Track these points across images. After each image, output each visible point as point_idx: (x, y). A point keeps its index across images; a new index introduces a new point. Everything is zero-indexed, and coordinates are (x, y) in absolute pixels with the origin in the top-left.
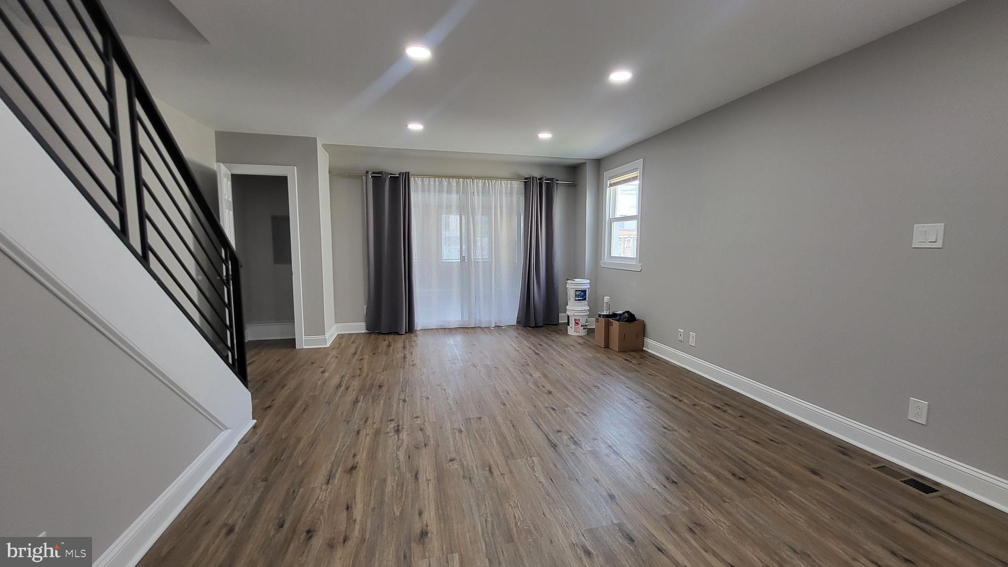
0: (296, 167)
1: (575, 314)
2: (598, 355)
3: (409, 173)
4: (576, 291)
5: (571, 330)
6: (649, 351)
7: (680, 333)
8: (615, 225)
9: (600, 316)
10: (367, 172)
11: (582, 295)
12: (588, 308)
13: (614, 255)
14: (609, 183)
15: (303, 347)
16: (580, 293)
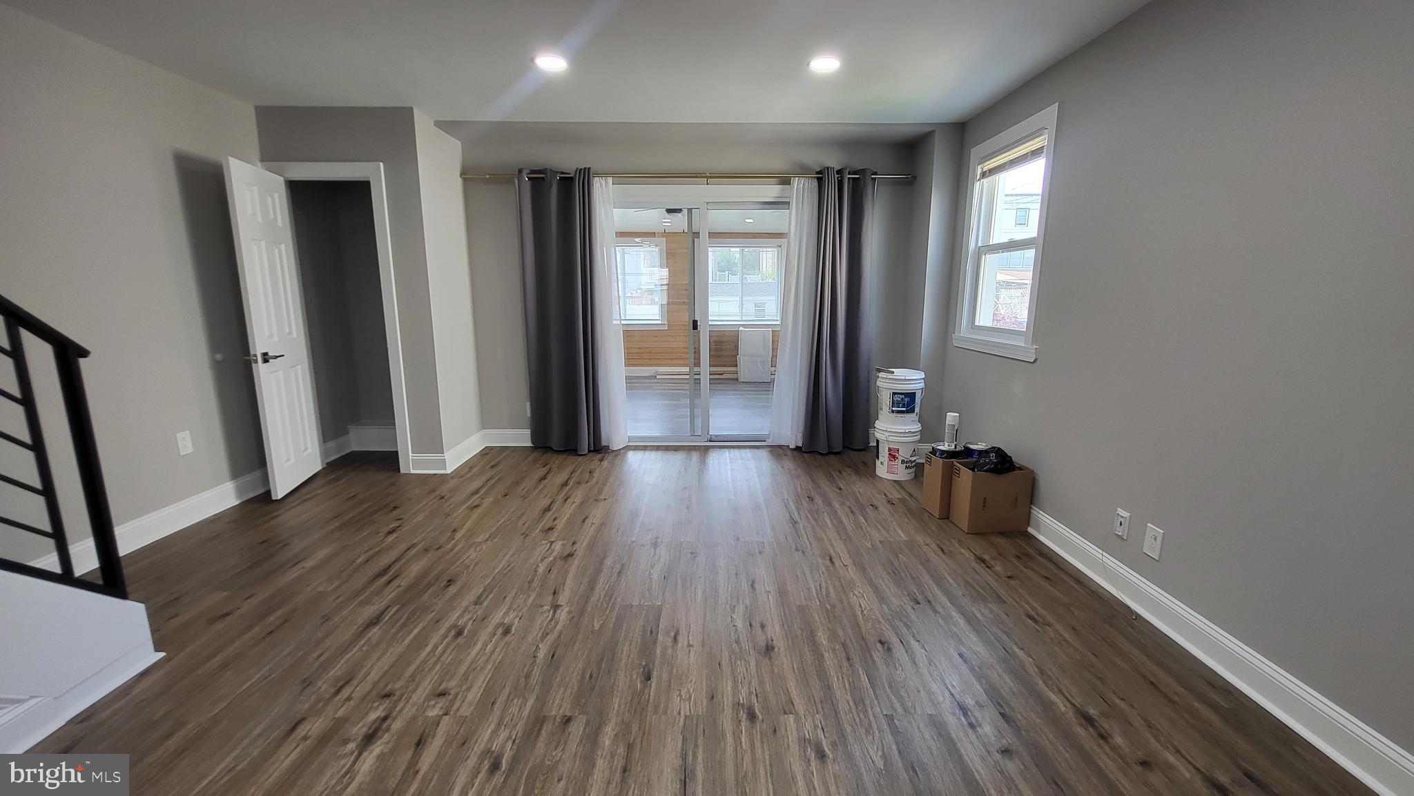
0: (381, 164)
1: (891, 439)
2: (920, 539)
3: (589, 168)
4: (894, 393)
5: (881, 470)
6: (1042, 538)
7: (1122, 520)
8: (989, 261)
9: (934, 452)
10: (520, 171)
11: (905, 402)
13: (981, 324)
14: (979, 171)
15: (412, 470)
16: (902, 399)
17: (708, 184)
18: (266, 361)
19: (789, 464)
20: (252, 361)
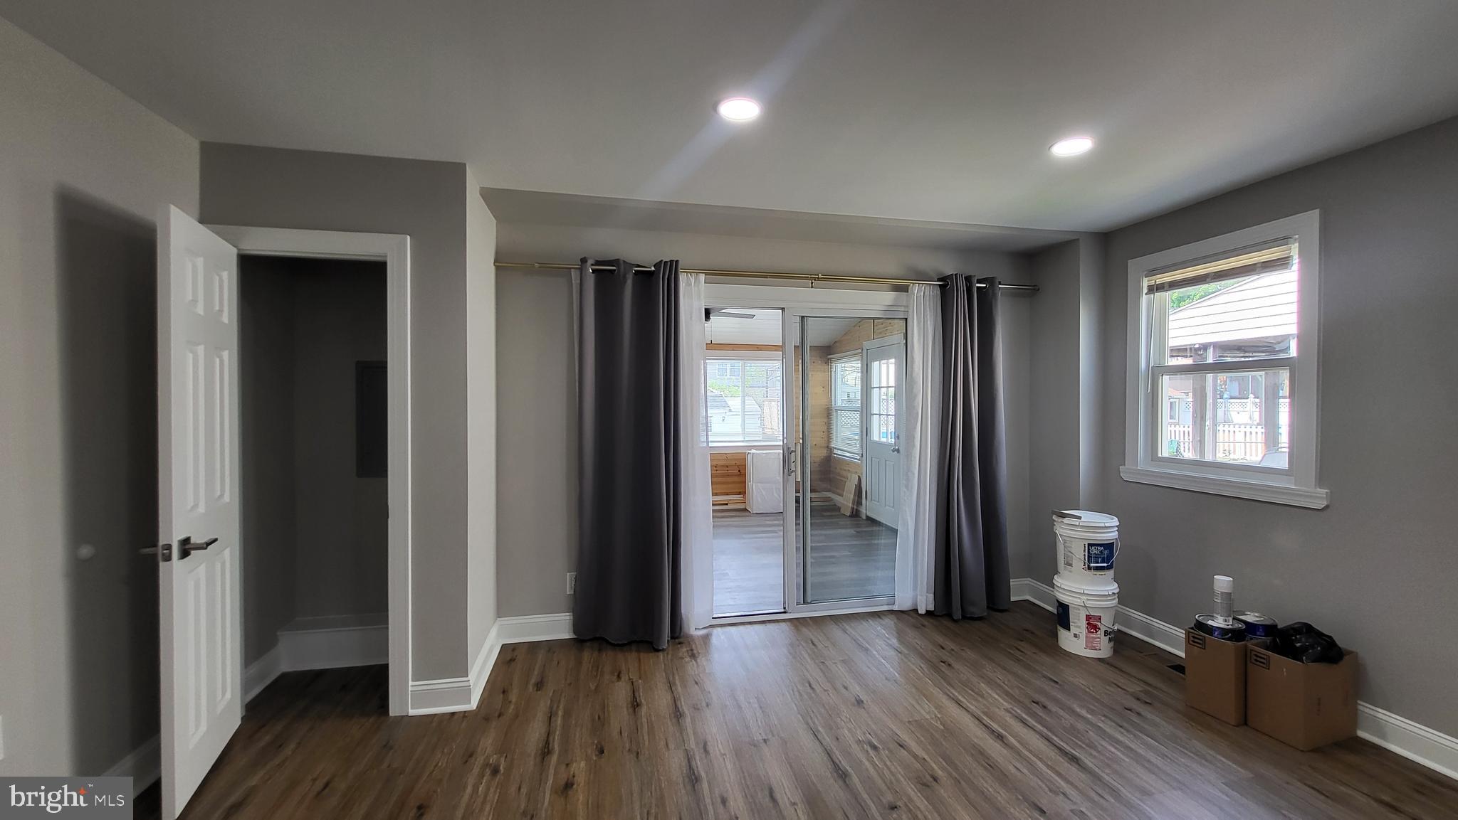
0: (408, 237)
1: (1089, 604)
3: (677, 261)
4: (1091, 545)
5: (1074, 641)
8: (1165, 384)
10: (584, 261)
11: (1101, 556)
12: (1114, 588)
13: (1164, 455)
14: (1146, 283)
15: (410, 710)
16: (1101, 552)
17: (812, 287)
18: (185, 553)
19: (913, 637)
20: (160, 557)
